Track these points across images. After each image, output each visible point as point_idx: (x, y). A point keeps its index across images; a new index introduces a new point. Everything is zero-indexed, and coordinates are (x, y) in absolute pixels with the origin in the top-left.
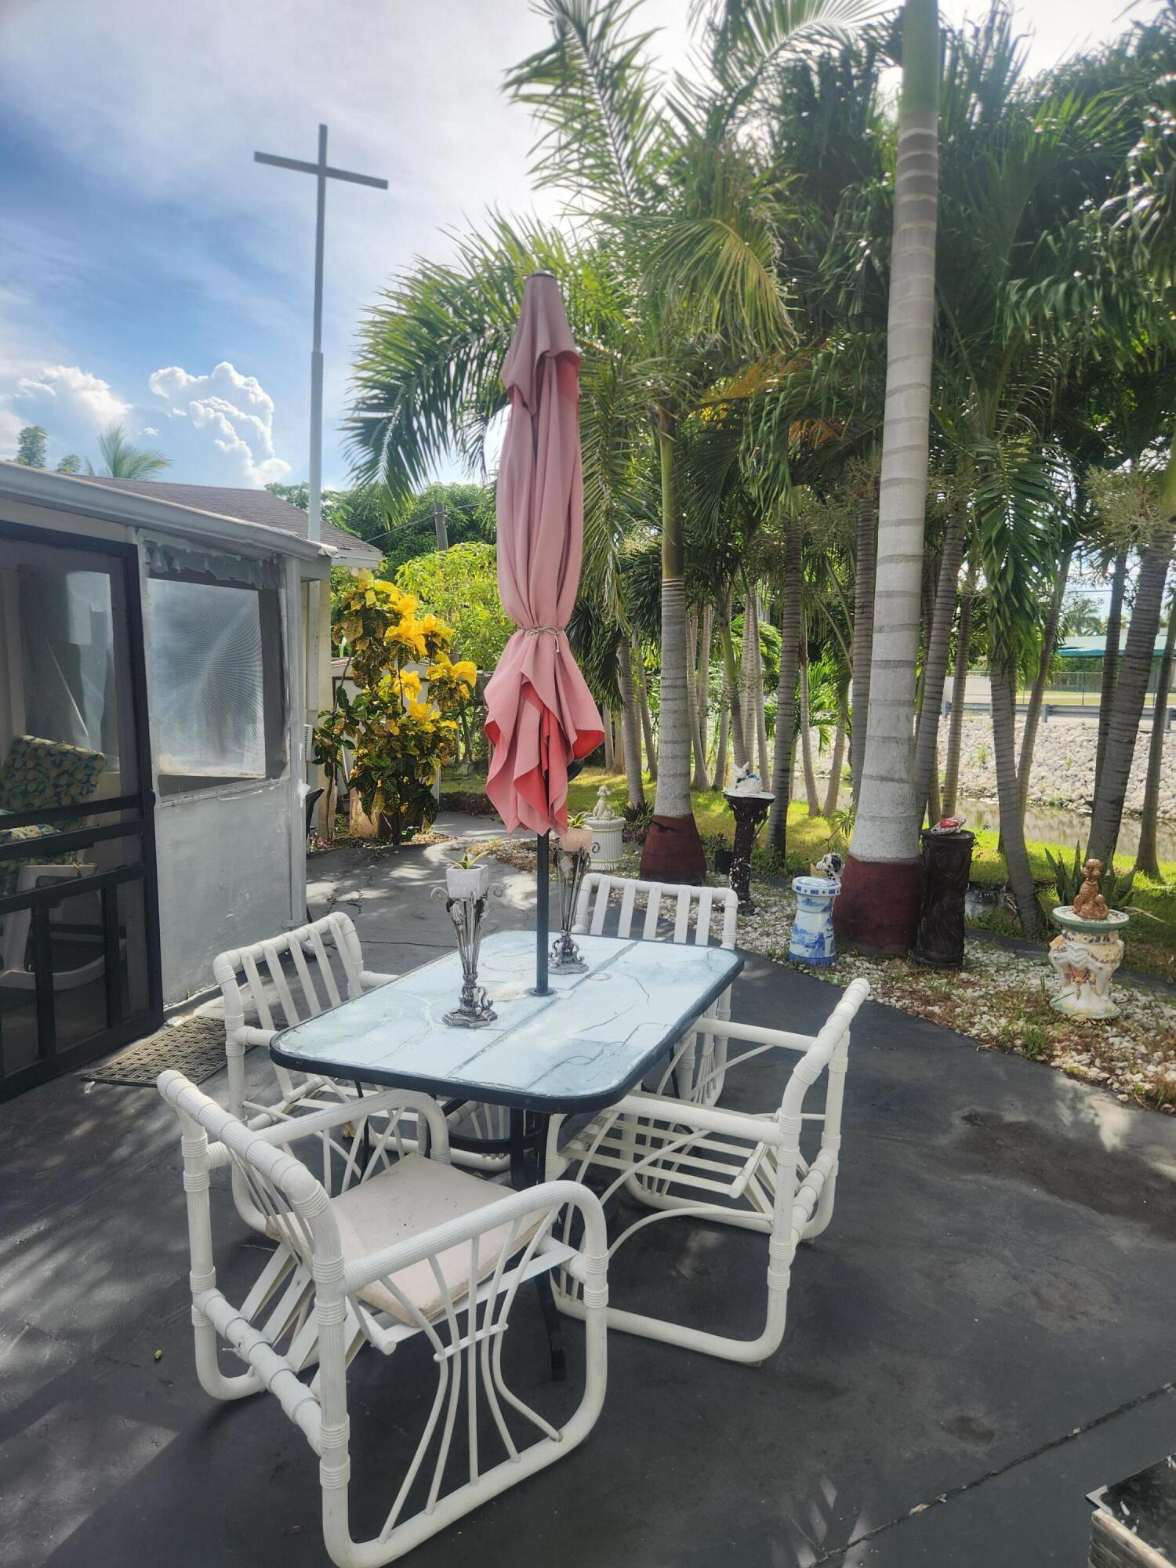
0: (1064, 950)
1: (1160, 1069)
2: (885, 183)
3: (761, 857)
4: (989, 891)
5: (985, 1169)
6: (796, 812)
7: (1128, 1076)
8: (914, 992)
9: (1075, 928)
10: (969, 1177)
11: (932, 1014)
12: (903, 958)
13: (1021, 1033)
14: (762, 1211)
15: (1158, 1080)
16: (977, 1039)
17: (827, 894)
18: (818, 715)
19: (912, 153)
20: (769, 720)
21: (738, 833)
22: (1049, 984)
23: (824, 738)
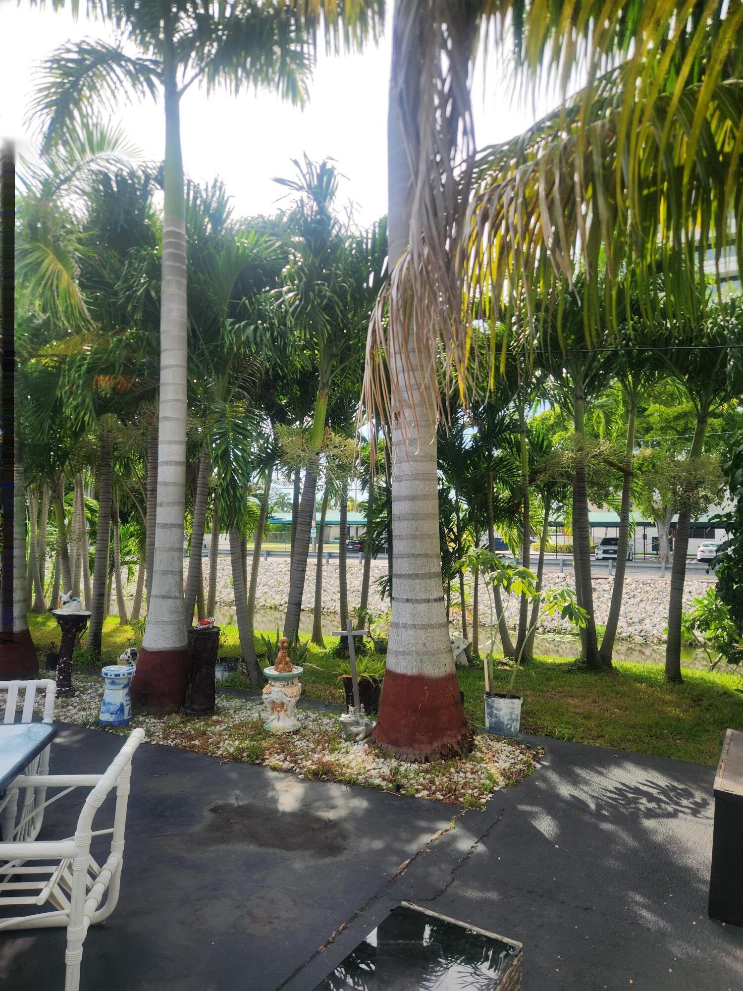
0: (270, 693)
1: (321, 755)
2: (155, 252)
3: (82, 656)
4: (230, 662)
5: (224, 841)
6: (110, 624)
7: (305, 763)
8: (184, 733)
9: (276, 679)
10: (213, 849)
11: (194, 746)
12: (177, 712)
13: (247, 748)
14: (63, 909)
15: (319, 762)
16: (222, 757)
17: (126, 676)
18: (127, 558)
19: (171, 240)
20: (92, 562)
21: (64, 640)
22: (263, 715)
23: (131, 572)
